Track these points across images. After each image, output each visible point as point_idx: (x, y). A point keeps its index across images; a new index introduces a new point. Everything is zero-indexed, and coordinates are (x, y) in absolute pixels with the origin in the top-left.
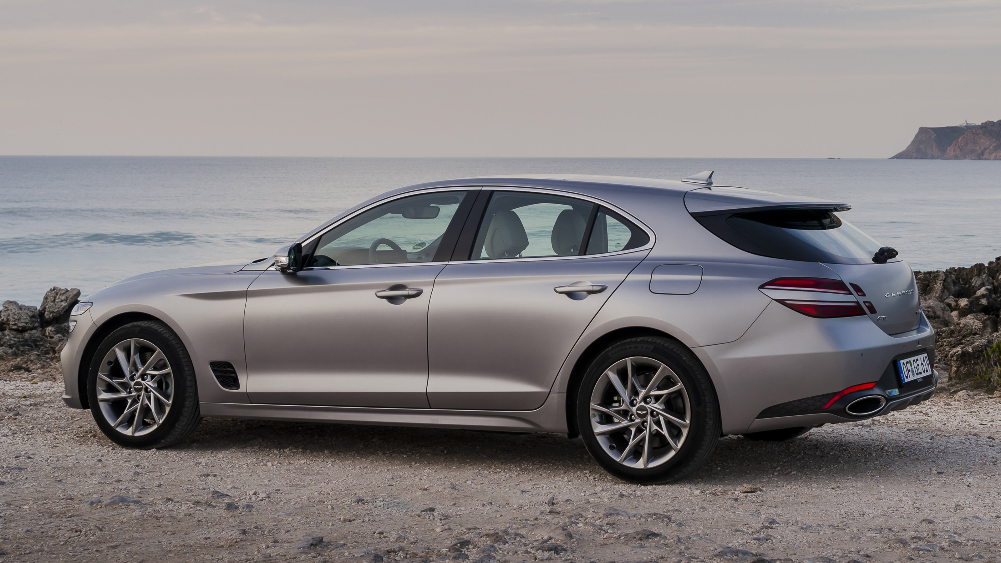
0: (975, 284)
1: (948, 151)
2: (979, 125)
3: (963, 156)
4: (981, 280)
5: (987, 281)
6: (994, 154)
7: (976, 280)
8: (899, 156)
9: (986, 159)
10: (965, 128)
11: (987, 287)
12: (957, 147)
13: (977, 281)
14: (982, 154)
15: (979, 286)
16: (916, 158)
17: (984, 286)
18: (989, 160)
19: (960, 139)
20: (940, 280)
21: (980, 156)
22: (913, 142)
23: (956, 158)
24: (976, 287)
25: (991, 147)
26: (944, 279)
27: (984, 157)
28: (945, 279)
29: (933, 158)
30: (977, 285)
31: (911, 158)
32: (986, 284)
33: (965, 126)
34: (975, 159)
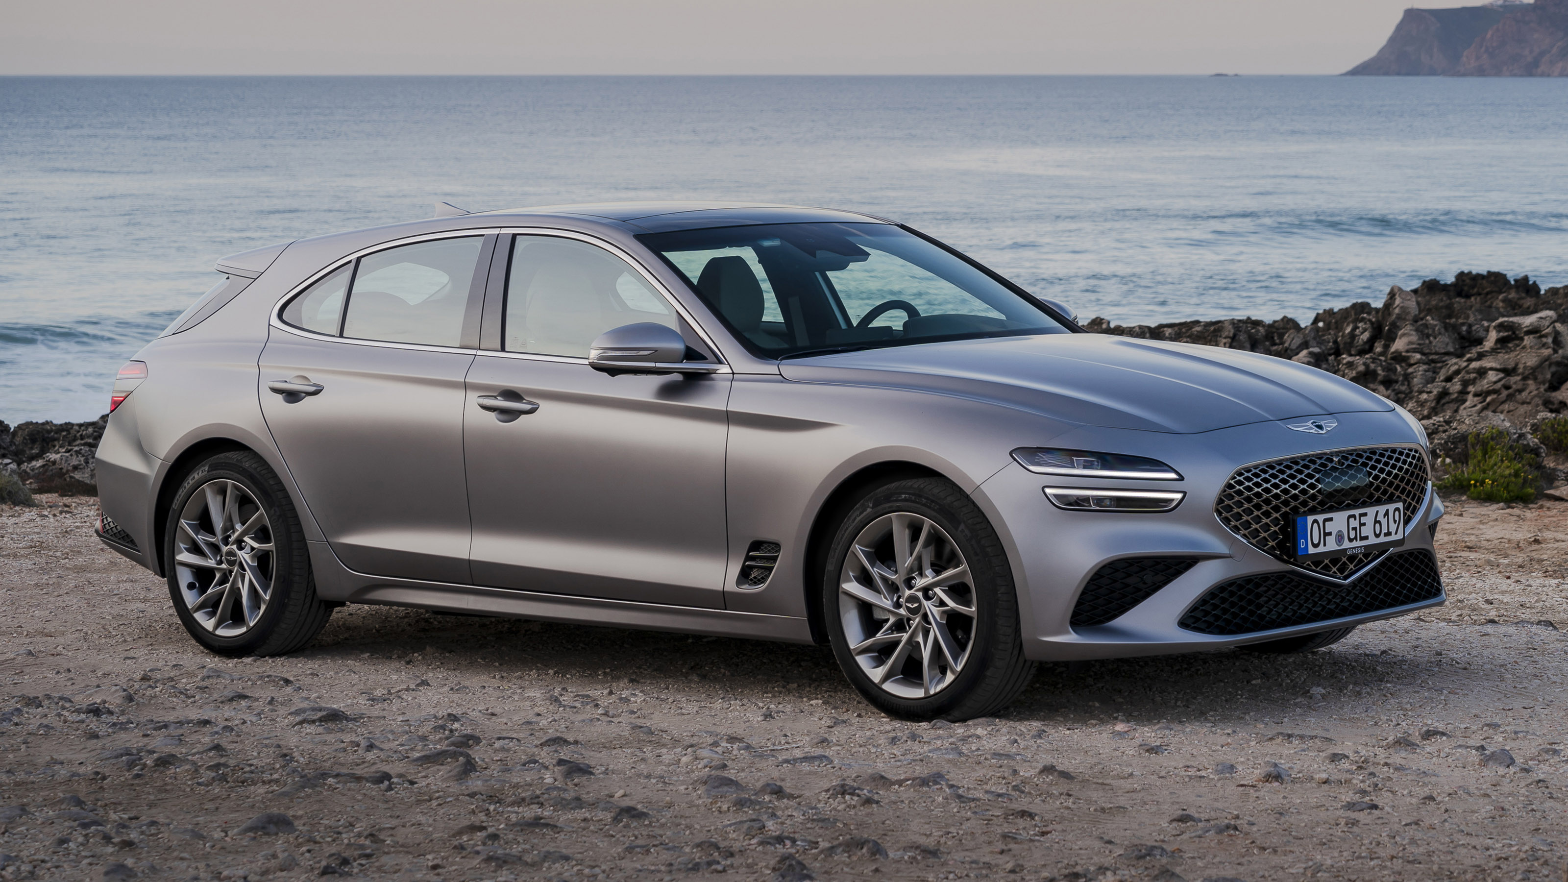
0: (1290, 345)
1: (1464, 59)
2: (1529, 4)
3: (1497, 72)
4: (1302, 336)
5: (1314, 338)
6: (1560, 64)
7: (1292, 336)
8: (1362, 70)
9: (1543, 75)
10: (1501, 10)
11: (1311, 349)
12: (1483, 49)
13: (1293, 339)
14: (1536, 63)
15: (1297, 348)
16: (1398, 74)
17: (1307, 348)
18: (1549, 76)
19: (1490, 34)
20: (1225, 338)
21: (1530, 70)
22: (1392, 40)
23: (1481, 72)
24: (1292, 350)
25: (1555, 50)
26: (1231, 335)
27: (1539, 70)
28: (1235, 335)
29: (1433, 72)
30: (1294, 346)
31: (1386, 74)
32: (1311, 343)
33: (1501, 6)
34: (1521, 76)
